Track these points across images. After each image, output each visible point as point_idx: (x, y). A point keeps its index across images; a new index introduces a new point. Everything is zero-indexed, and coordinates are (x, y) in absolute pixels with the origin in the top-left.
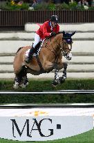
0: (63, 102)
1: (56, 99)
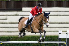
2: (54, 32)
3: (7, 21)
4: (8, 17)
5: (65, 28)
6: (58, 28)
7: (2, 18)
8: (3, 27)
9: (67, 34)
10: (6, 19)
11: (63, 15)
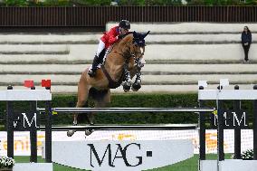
0: (154, 122)
1: (146, 118)
2: (185, 84)
3: (69, 58)
4: (72, 47)
5: (215, 73)
6: (197, 73)
7: (57, 51)
8: (59, 71)
9: (219, 88)
10: (67, 53)
11: (207, 40)
